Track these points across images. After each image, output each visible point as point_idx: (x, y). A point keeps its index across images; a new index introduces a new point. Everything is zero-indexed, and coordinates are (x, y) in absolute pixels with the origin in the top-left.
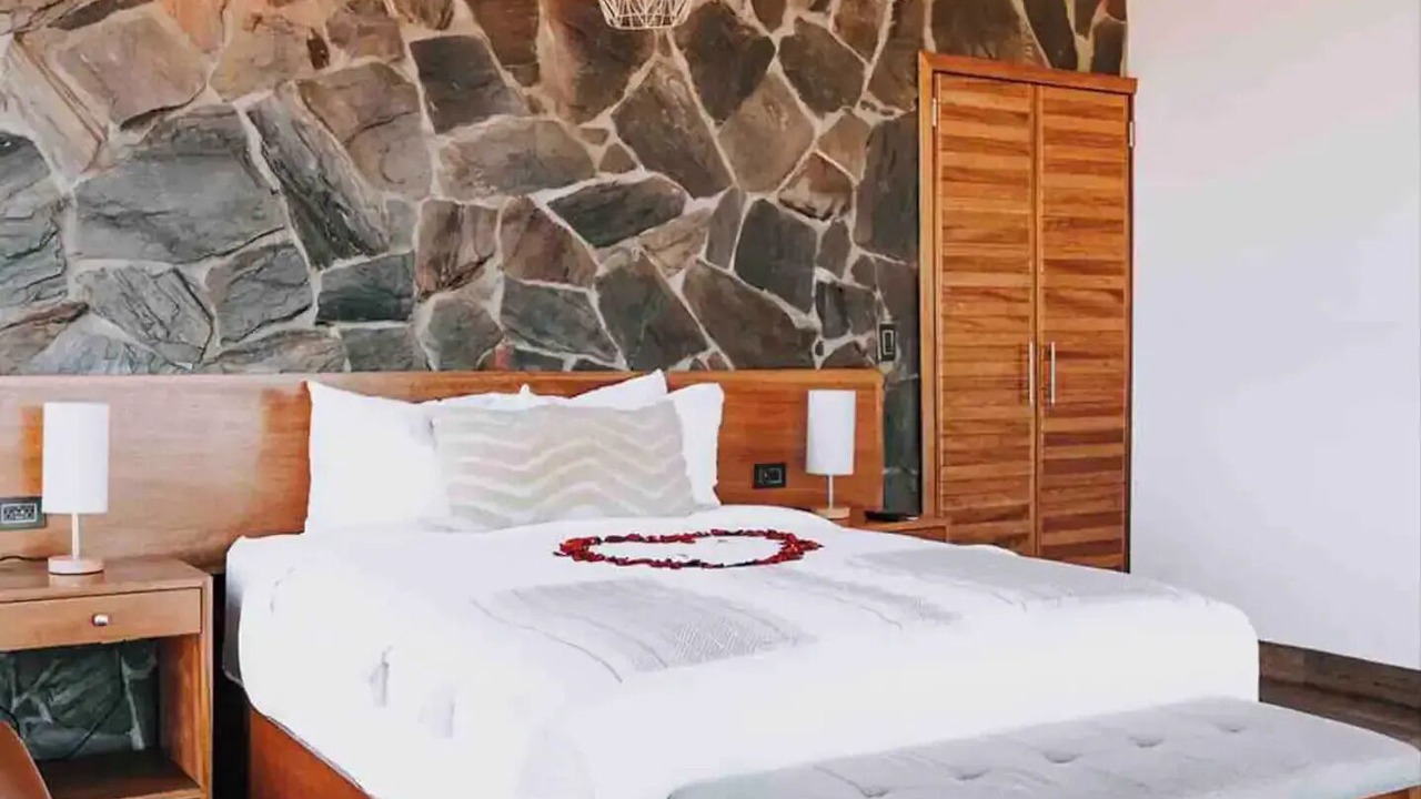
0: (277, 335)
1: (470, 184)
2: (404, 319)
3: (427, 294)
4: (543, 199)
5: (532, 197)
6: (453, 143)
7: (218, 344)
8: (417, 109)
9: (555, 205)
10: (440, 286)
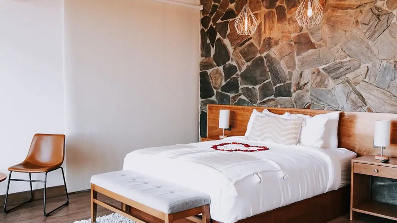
0: (268, 100)
1: (304, 66)
2: (290, 97)
3: (295, 91)
4: (321, 68)
5: (319, 68)
6: (301, 57)
7: (259, 101)
8: (294, 51)
9: (323, 69)
10: (297, 89)
